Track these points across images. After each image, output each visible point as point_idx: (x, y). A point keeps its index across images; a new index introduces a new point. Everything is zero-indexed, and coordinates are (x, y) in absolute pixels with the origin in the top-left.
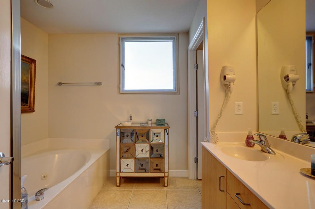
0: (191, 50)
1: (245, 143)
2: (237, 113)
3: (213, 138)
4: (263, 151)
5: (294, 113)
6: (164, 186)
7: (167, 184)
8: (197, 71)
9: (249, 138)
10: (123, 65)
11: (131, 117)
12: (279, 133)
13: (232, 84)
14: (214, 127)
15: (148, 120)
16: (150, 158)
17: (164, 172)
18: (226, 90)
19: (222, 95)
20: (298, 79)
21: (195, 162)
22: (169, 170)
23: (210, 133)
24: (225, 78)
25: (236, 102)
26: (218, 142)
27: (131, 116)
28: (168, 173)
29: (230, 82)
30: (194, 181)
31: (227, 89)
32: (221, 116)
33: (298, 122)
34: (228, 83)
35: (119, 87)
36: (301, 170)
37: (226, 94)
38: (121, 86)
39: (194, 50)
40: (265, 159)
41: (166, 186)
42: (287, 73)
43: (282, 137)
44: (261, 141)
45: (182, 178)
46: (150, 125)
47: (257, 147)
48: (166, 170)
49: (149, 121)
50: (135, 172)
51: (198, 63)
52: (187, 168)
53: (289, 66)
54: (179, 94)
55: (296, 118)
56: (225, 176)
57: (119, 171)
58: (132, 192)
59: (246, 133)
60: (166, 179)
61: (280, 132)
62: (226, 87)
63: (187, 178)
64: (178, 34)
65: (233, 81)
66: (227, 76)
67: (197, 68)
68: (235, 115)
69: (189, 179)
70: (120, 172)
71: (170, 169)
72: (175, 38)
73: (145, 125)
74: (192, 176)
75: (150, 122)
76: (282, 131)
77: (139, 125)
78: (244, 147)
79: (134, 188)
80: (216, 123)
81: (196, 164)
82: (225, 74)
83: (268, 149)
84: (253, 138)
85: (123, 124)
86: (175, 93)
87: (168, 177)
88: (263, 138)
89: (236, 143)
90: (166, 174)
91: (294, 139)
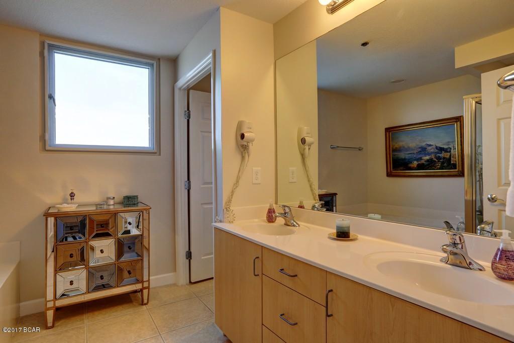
0: (180, 89)
1: (266, 218)
2: (255, 181)
3: (228, 216)
4: (286, 224)
5: (309, 181)
6: (143, 304)
7: (146, 300)
8: (188, 121)
9: (271, 212)
10: (52, 97)
11: (73, 195)
12: (298, 204)
13: (250, 145)
14: (229, 201)
15: (108, 198)
16: (117, 262)
17: (142, 282)
18: (242, 152)
19: (238, 158)
20: (312, 143)
21: (187, 259)
22: (151, 278)
23: (224, 210)
24: (243, 136)
25: (254, 168)
26: (235, 222)
27: (72, 193)
28: (149, 281)
29: (248, 142)
30: (187, 286)
31: (244, 150)
32: (237, 187)
33: (312, 190)
34: (245, 144)
35: (43, 139)
36: (329, 235)
37: (243, 158)
38: (47, 137)
39: (184, 89)
40: (292, 232)
41: (146, 304)
42: (304, 135)
43: (301, 207)
44: (285, 213)
45: (167, 286)
46: (112, 207)
47: (280, 221)
48: (145, 278)
49: (110, 200)
50: (88, 292)
51: (190, 110)
52: (174, 269)
53: (305, 128)
54: (160, 155)
55: (311, 186)
56: (260, 257)
57: (52, 298)
58: (85, 329)
59: (267, 206)
60: (145, 292)
61: (299, 202)
62: (243, 148)
63: (175, 285)
64: (159, 59)
65: (252, 140)
66: (246, 135)
67: (189, 117)
68: (253, 184)
69: (177, 286)
70: (55, 298)
71: (152, 276)
72: (153, 65)
73: (105, 207)
74: (183, 279)
75: (112, 202)
76: (300, 202)
77: (94, 208)
78: (266, 224)
79: (86, 321)
80: (232, 195)
81: (188, 260)
82: (242, 132)
83: (292, 221)
84: (274, 212)
85: (60, 207)
86: (153, 153)
87: (148, 288)
88: (287, 210)
89: (256, 220)
90: (146, 285)
91: (314, 207)
